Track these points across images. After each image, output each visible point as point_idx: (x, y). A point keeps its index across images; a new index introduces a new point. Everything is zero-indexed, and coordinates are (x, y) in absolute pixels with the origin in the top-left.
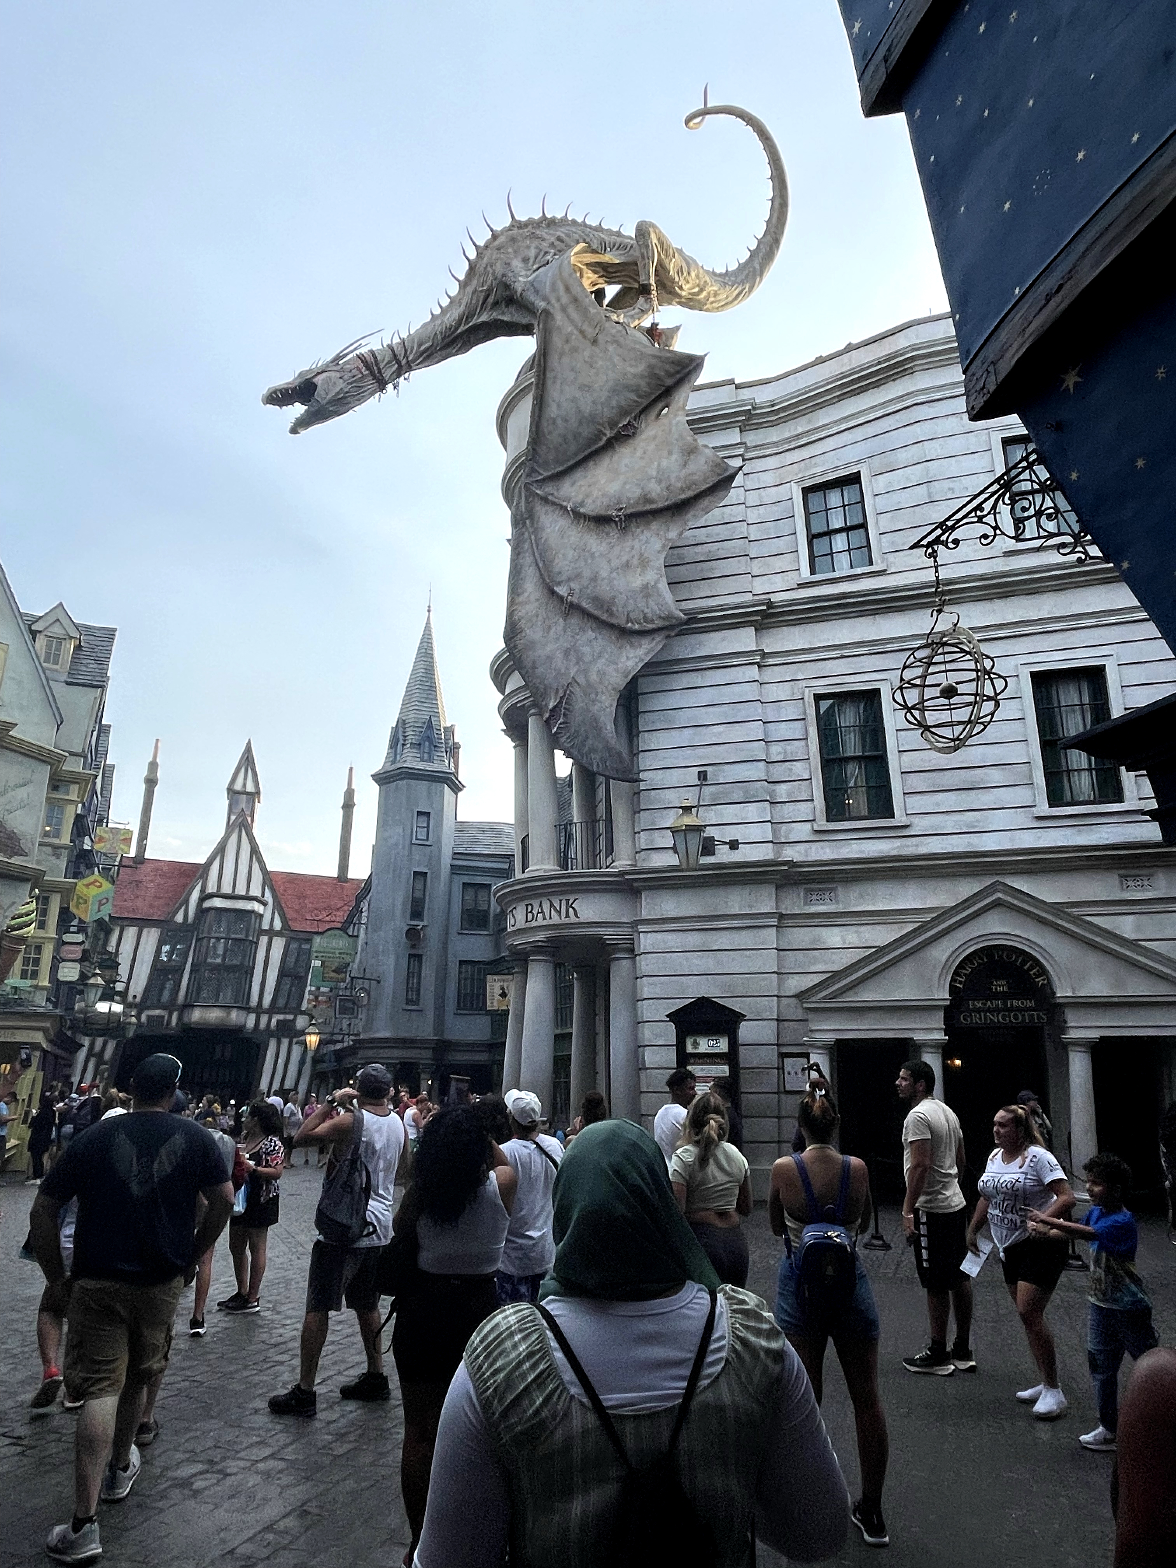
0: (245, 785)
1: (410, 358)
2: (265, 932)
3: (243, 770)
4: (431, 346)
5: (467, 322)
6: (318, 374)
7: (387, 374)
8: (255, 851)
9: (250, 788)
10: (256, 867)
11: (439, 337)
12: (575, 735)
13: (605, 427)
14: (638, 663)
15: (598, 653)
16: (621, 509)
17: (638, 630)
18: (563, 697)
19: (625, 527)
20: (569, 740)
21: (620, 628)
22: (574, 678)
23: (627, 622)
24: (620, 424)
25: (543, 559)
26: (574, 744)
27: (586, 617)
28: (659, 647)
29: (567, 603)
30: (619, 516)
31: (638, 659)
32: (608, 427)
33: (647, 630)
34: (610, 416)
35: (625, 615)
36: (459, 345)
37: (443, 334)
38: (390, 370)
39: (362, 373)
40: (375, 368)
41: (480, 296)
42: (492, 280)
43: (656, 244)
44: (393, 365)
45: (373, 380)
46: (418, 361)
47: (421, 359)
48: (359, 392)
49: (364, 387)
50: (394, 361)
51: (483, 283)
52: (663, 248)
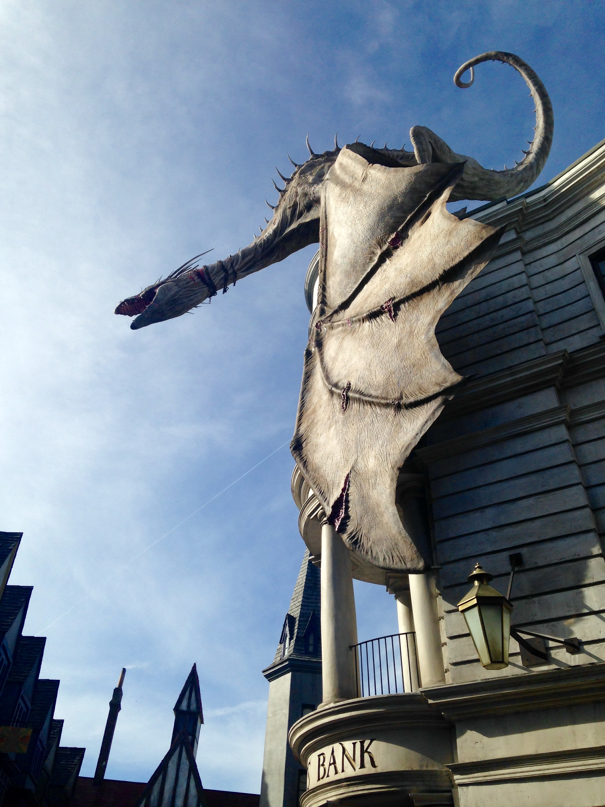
1: (236, 268)
3: (189, 690)
4: (254, 257)
5: (281, 234)
6: (158, 285)
7: (216, 281)
8: (193, 770)
9: (194, 708)
10: (193, 785)
11: (260, 250)
12: (358, 529)
13: (376, 248)
14: (417, 434)
15: (375, 436)
16: (390, 300)
17: (413, 402)
18: (343, 490)
19: (396, 315)
20: (353, 535)
21: (394, 404)
22: (353, 468)
23: (401, 398)
24: (390, 239)
25: (326, 370)
26: (358, 538)
27: (362, 405)
28: (438, 414)
29: (344, 398)
30: (388, 306)
31: (417, 430)
32: (379, 247)
33: (423, 399)
34: (379, 237)
35: (400, 392)
36: (277, 254)
37: (263, 246)
38: (219, 279)
39: (194, 281)
40: (206, 277)
41: (288, 212)
42: (296, 197)
43: (430, 142)
44: (222, 274)
45: (204, 284)
46: (243, 270)
47: (245, 268)
48: (192, 294)
49: (196, 290)
50: (222, 271)
51: (290, 202)
52: (437, 146)
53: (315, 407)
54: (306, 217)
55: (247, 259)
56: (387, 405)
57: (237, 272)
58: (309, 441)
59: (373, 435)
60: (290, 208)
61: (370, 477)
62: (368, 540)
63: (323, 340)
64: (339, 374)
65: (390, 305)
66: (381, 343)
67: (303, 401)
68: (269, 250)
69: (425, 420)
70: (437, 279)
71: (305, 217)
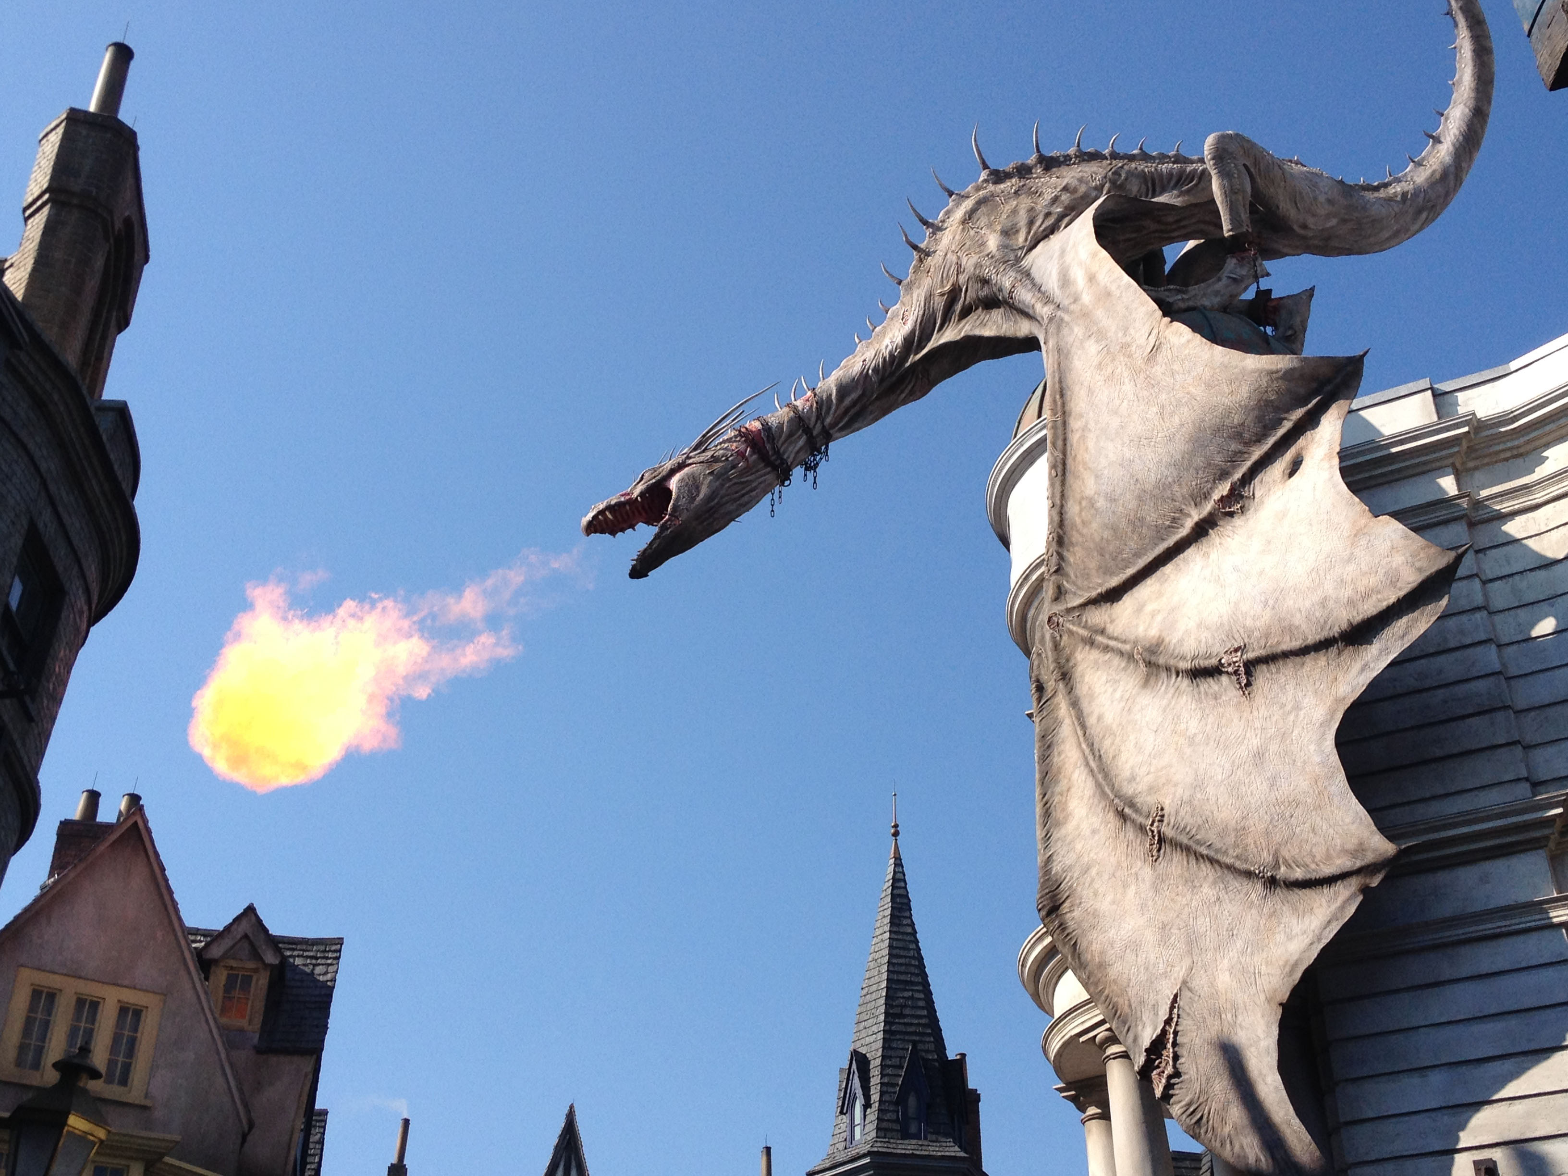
1: (828, 420)
5: (921, 347)
6: (673, 471)
7: (790, 453)
12: (1201, 1100)
13: (1187, 503)
14: (1312, 944)
15: (1227, 930)
16: (1236, 650)
17: (1302, 879)
18: (1168, 1022)
19: (1249, 684)
20: (1191, 1109)
21: (1263, 877)
22: (1184, 983)
23: (1277, 866)
24: (1216, 496)
25: (1097, 754)
26: (1202, 1117)
27: (1193, 861)
28: (1351, 910)
29: (1154, 836)
30: (1235, 663)
31: (1311, 936)
32: (1193, 503)
33: (1321, 877)
34: (1194, 483)
35: (1272, 852)
36: (910, 387)
37: (881, 373)
38: (797, 448)
39: (747, 460)
40: (768, 446)
41: (939, 303)
42: (957, 275)
43: (1244, 165)
44: (799, 438)
45: (766, 466)
46: (840, 425)
47: (846, 419)
48: (743, 492)
49: (752, 481)
50: (801, 431)
51: (942, 281)
52: (1259, 170)
53: (1078, 827)
54: (983, 324)
55: (847, 401)
56: (1249, 875)
57: (831, 432)
58: (1078, 901)
59: (1223, 927)
60: (942, 295)
61: (1222, 1009)
62: (1224, 1122)
63: (1071, 664)
64: (1132, 779)
65: (1237, 662)
66: (1224, 737)
67: (1046, 803)
68: (894, 379)
69: (1327, 919)
70: (1334, 636)
71: (978, 322)
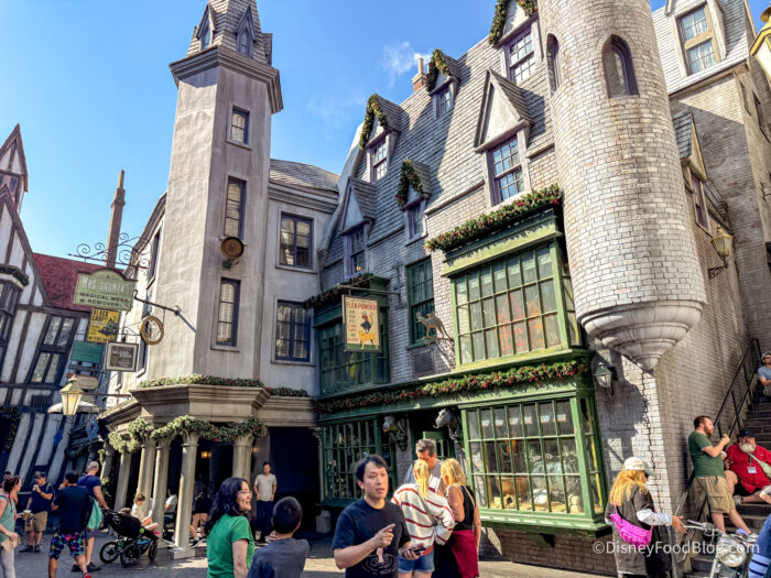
0: (10, 166)
2: (24, 307)
3: (9, 153)
8: (17, 227)
9: (16, 169)
10: (17, 242)
